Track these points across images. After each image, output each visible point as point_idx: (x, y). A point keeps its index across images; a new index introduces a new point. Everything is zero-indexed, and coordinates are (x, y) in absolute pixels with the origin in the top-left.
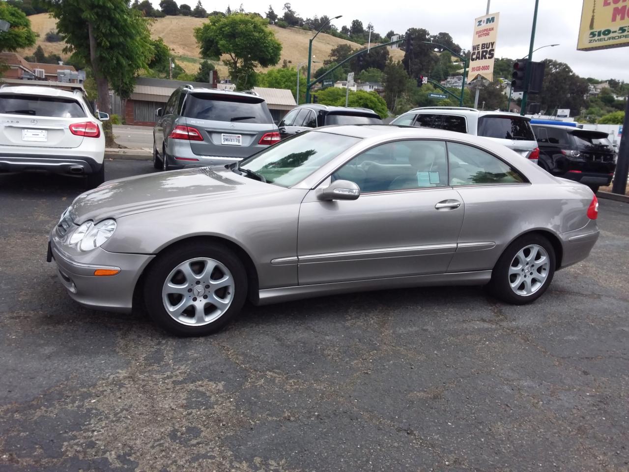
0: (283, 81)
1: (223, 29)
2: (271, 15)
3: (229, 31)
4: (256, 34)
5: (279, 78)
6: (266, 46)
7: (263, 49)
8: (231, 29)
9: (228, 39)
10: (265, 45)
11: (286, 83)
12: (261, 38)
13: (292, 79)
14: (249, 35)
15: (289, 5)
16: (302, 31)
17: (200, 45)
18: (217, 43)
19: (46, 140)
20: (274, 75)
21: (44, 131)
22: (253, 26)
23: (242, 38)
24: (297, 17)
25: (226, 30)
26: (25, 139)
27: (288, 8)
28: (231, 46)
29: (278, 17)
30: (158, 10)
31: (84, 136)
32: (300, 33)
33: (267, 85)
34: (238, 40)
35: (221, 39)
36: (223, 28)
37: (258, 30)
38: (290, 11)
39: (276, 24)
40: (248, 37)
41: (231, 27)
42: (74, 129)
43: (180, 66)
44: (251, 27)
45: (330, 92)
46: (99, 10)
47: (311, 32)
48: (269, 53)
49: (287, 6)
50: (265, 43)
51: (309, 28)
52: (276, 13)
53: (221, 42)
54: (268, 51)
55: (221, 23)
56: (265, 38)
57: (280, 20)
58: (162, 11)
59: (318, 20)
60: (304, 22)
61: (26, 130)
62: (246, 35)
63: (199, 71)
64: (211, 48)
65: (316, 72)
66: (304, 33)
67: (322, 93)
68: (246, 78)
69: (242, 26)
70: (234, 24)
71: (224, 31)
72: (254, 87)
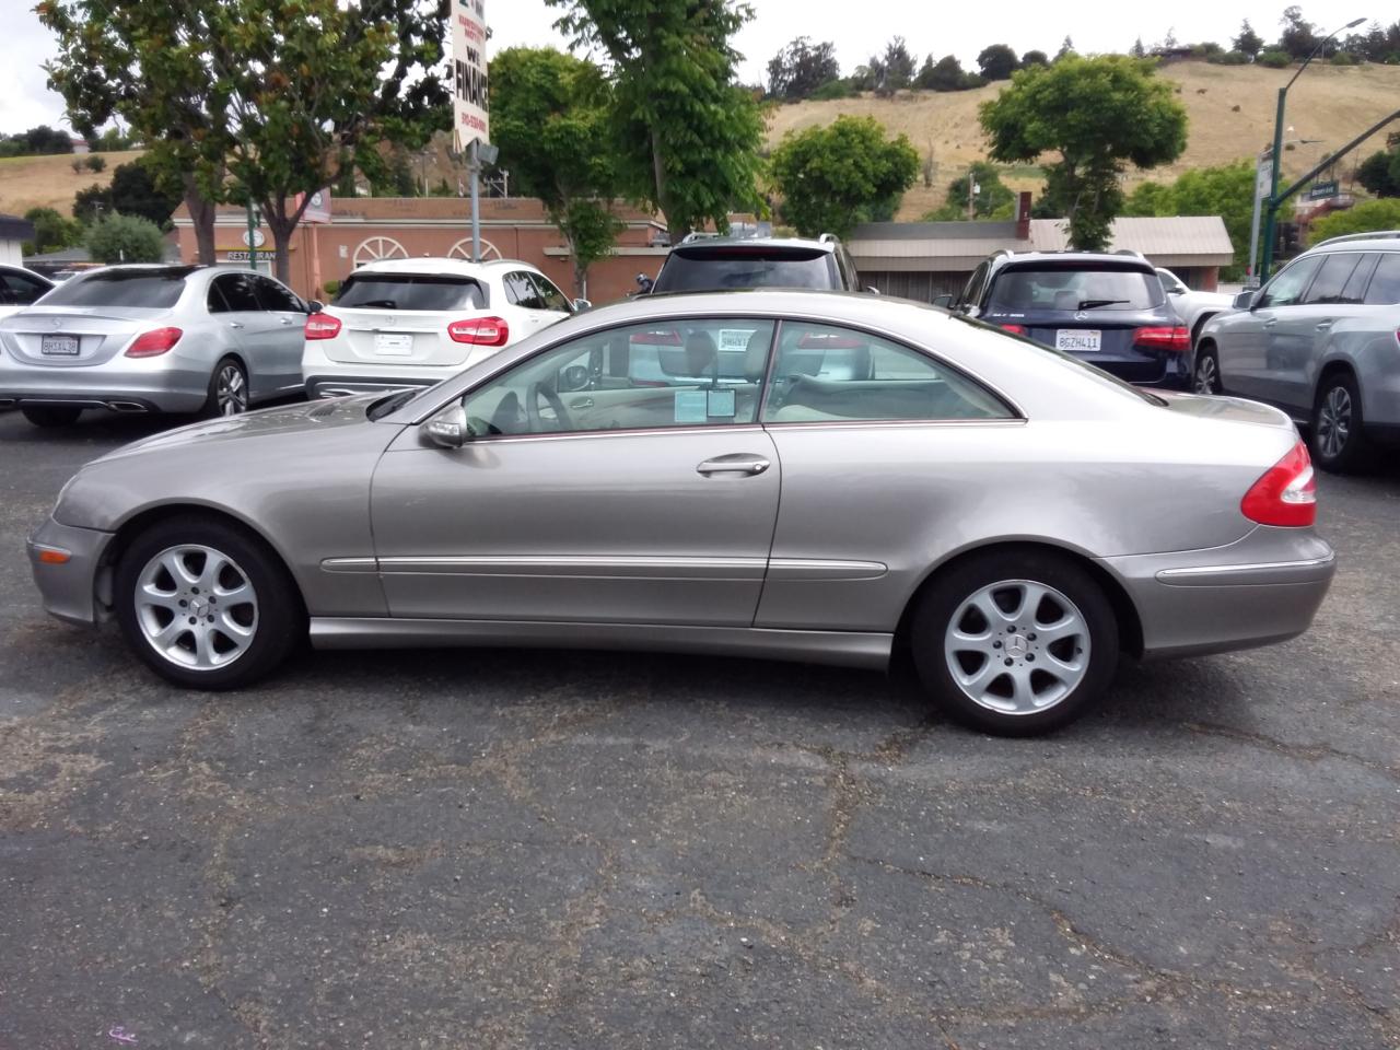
0: (1218, 196)
1: (1038, 97)
2: (1248, 43)
3: (1051, 98)
4: (1118, 96)
5: (1207, 190)
6: (1140, 121)
7: (1134, 128)
8: (1057, 93)
9: (1048, 116)
10: (1139, 117)
11: (1225, 201)
12: (1131, 103)
13: (1242, 188)
14: (1100, 101)
15: (1295, 11)
16: (1329, 68)
17: (991, 137)
18: (1023, 128)
19: (409, 352)
20: (1192, 185)
21: (407, 336)
22: (1110, 78)
23: (1082, 110)
24: (1319, 35)
25: (1045, 98)
26: (379, 351)
27: (1293, 17)
28: (1055, 131)
29: (1265, 44)
30: (972, 74)
31: (473, 343)
32: (1323, 75)
33: (1174, 209)
34: (1072, 117)
35: (1031, 120)
36: (1039, 92)
37: (1126, 86)
38: (1299, 24)
39: (1259, 61)
40: (1099, 106)
41: (1059, 89)
42: (455, 331)
43: (1009, 187)
44: (1105, 80)
45: (1367, 213)
46: (664, 102)
47: (1355, 67)
48: (1151, 135)
49: (1292, 16)
50: (1139, 112)
51: (1351, 57)
52: (1258, 35)
53: (1031, 127)
54: (1146, 131)
55: (1034, 83)
56: (1139, 102)
57: (1270, 50)
58: (983, 74)
59: (1380, 34)
60: (1339, 44)
61: (380, 336)
62: (1093, 101)
63: (1042, 195)
64: (1013, 142)
65: (1363, 166)
66: (1336, 72)
67: (1341, 217)
68: (1096, 200)
69: (1083, 83)
70: (1065, 81)
71: (1039, 101)
72: (1116, 219)
